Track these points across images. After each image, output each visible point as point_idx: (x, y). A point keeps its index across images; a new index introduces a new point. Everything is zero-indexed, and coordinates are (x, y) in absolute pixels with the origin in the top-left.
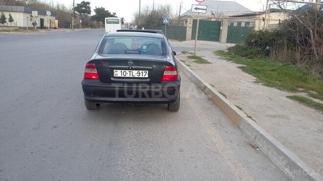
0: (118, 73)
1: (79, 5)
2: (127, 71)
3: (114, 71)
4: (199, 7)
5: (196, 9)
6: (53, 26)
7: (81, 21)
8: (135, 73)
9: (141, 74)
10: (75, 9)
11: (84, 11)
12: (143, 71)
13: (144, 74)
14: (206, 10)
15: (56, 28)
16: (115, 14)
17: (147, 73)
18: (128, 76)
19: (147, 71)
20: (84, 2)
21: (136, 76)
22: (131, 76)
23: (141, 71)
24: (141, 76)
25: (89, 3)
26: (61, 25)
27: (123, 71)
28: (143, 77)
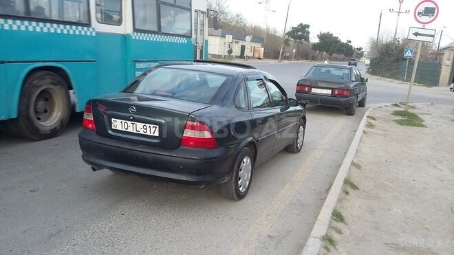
0: (118, 124)
1: (296, 28)
2: (129, 123)
3: (113, 119)
4: (420, 31)
5: (416, 34)
6: (257, 56)
7: (294, 51)
8: (139, 128)
9: (148, 129)
10: (289, 34)
11: (300, 38)
12: (152, 126)
13: (153, 130)
14: (433, 36)
15: (260, 59)
16: (350, 42)
17: (157, 129)
18: (130, 130)
19: (158, 127)
20: (301, 25)
21: (142, 132)
22: (135, 131)
23: (148, 125)
24: (148, 133)
25: (308, 26)
26: (267, 55)
27: (124, 121)
28: (152, 134)
